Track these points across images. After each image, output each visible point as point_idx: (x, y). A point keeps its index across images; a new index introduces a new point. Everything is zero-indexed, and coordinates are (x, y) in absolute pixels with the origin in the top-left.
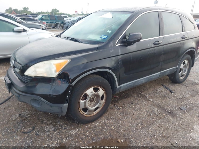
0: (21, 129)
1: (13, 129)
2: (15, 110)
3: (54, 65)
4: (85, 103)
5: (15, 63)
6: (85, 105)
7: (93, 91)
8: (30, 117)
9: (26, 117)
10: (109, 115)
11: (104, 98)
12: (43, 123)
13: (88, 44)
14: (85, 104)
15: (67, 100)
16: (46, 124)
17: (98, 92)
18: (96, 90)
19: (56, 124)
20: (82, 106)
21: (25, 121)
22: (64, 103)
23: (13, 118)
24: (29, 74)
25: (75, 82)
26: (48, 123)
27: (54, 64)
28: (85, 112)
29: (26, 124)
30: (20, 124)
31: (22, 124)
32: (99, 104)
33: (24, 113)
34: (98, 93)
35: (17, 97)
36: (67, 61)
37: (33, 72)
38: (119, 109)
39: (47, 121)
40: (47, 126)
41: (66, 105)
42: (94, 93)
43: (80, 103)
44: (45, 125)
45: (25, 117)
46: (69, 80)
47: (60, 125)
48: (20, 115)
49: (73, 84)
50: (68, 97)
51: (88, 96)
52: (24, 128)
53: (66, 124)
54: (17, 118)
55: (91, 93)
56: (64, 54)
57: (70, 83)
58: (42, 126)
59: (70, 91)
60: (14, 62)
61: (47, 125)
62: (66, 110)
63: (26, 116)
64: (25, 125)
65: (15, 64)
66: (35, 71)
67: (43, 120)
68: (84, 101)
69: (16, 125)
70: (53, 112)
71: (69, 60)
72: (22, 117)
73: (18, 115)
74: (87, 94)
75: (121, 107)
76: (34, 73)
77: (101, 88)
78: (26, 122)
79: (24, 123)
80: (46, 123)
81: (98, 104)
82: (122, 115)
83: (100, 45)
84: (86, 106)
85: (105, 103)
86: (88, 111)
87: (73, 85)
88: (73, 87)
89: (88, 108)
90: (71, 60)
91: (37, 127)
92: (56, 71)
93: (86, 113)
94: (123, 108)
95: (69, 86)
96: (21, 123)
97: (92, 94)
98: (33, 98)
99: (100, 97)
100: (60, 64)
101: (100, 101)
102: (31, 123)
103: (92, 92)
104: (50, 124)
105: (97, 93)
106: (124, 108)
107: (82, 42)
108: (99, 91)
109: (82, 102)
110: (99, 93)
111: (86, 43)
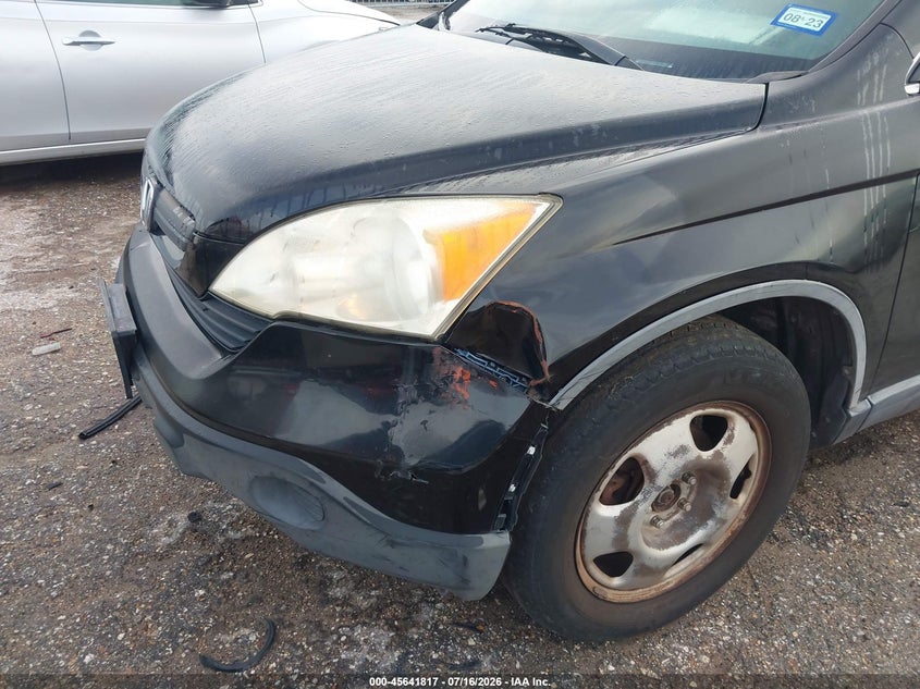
0: (196, 631)
1: (146, 629)
2: (168, 479)
3: (428, 241)
4: (624, 521)
5: (159, 202)
6: (622, 537)
7: (688, 440)
8: (249, 544)
9: (227, 540)
10: (755, 586)
11: (751, 486)
12: (326, 601)
13: (669, 72)
14: (626, 529)
15: (507, 508)
16: (349, 609)
17: (720, 445)
18: (709, 432)
19: (409, 620)
20: (599, 542)
21: (221, 570)
22: (487, 529)
23: (155, 538)
24: (244, 293)
25: (581, 387)
26: (361, 601)
27: (427, 236)
28: (613, 574)
29: (226, 594)
30: (189, 589)
31: (202, 592)
32: (711, 523)
33: (219, 511)
34: (719, 454)
35: (168, 442)
36: (530, 211)
37: (273, 278)
38: (821, 540)
39: (351, 585)
40: (352, 629)
41: (497, 542)
42: (695, 452)
43: (589, 519)
44: (341, 616)
45: (221, 539)
46: (536, 370)
47: (436, 626)
48: (195, 517)
49: (563, 399)
50: (513, 488)
51: (653, 475)
52: (217, 628)
53: (473, 628)
54: (178, 545)
55: (675, 454)
56: (498, 154)
57: (539, 388)
58: (319, 625)
59: (532, 451)
60: (152, 190)
61: (355, 616)
62: (495, 572)
63: (231, 534)
64: (219, 603)
65: (157, 211)
66: (289, 274)
67: (329, 574)
68: (615, 511)
69: (168, 595)
70: (400, 572)
71: (542, 207)
72: (205, 538)
73: (182, 519)
74: (646, 462)
75: (830, 523)
76: (278, 284)
77: (746, 417)
78: (228, 581)
79: (213, 581)
80: (346, 602)
81: (702, 523)
82: (850, 593)
83: (780, 86)
84: (627, 544)
85: (746, 512)
86: (636, 573)
87: (562, 407)
88: (556, 417)
89: (640, 554)
90: (559, 205)
91: (291, 625)
92: (440, 292)
93: (617, 581)
94: (847, 540)
95: (533, 414)
96: (198, 585)
97: (680, 462)
98: (266, 472)
99: (728, 479)
100: (474, 237)
101: (725, 507)
102: (258, 588)
103: (683, 450)
104: (374, 614)
105: (711, 452)
106: (854, 537)
107: (621, 62)
108: (730, 440)
109: (606, 512)
110: (725, 453)
111: (653, 63)
